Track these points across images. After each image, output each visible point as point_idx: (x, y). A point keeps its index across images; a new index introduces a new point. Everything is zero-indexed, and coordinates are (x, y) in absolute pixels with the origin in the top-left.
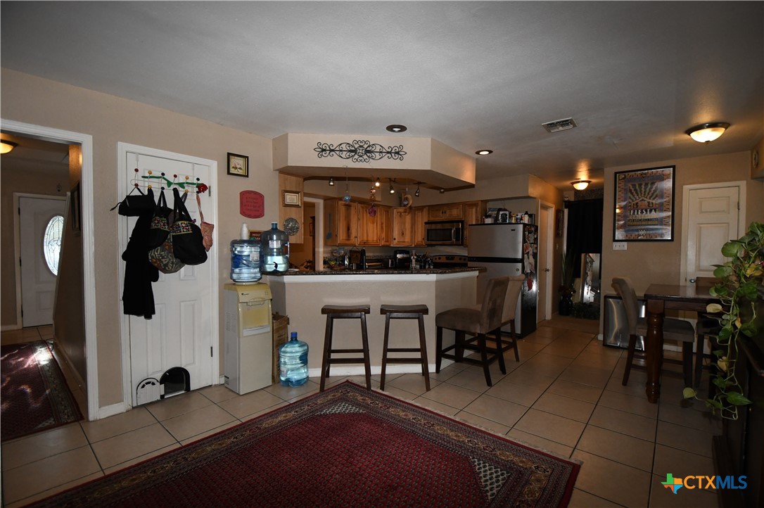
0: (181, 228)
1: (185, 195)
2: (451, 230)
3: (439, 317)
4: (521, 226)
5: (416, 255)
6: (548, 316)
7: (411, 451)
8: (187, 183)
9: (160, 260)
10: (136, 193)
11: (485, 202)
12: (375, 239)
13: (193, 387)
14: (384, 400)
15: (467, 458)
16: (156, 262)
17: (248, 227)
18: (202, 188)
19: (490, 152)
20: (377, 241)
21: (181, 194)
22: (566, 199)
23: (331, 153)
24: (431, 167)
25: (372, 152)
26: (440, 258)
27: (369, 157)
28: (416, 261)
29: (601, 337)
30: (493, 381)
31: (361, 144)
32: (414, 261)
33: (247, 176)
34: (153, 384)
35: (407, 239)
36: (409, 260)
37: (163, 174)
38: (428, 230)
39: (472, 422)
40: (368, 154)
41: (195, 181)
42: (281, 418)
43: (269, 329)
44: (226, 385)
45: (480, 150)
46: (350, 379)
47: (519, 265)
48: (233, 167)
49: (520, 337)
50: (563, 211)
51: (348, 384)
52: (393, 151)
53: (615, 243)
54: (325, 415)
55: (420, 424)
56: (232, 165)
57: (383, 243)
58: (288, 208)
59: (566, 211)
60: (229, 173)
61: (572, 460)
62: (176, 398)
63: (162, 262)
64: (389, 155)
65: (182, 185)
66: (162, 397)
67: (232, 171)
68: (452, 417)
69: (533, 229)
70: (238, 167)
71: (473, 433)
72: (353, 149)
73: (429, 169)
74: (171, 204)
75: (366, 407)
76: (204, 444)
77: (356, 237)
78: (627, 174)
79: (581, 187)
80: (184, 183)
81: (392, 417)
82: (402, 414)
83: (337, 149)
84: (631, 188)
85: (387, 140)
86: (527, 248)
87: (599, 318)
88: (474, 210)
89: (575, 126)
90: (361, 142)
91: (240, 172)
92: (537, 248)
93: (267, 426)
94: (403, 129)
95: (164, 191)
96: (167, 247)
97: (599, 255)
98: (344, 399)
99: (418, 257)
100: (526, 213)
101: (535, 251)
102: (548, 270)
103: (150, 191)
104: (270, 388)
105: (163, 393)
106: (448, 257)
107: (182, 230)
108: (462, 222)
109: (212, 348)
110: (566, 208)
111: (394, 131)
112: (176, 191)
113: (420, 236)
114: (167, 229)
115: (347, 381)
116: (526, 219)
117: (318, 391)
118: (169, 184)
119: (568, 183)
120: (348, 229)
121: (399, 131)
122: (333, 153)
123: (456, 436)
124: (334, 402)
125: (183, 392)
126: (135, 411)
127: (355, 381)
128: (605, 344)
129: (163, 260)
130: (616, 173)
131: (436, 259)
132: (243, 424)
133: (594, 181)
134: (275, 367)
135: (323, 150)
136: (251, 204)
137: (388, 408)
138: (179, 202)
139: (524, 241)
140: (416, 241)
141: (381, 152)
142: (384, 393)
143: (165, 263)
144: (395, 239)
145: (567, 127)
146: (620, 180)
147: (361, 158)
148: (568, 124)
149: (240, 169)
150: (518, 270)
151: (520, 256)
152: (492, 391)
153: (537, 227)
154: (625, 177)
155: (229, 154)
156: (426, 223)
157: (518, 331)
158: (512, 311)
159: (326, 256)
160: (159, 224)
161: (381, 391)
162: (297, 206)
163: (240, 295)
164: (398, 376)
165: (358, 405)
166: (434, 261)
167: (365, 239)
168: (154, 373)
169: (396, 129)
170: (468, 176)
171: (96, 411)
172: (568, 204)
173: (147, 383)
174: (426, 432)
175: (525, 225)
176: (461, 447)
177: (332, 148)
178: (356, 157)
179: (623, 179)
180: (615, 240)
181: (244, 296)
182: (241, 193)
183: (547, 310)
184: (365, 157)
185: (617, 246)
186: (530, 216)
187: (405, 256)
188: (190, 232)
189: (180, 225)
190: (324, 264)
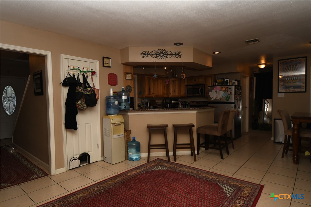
0: (89, 91)
1: (87, 76)
2: (199, 89)
3: (198, 129)
4: (234, 87)
5: (181, 102)
6: (247, 130)
7: (193, 182)
8: (88, 71)
9: (80, 105)
10: (69, 76)
11: (215, 75)
12: (162, 94)
13: (91, 162)
14: (177, 165)
15: (217, 184)
16: (78, 106)
17: (113, 90)
18: (93, 73)
19: (219, 52)
20: (162, 95)
21: (85, 76)
22: (255, 72)
23: (148, 56)
24: (194, 61)
25: (167, 54)
26: (193, 103)
27: (165, 57)
28: (181, 104)
29: (272, 139)
30: (224, 157)
31: (162, 51)
32: (180, 104)
33: (111, 67)
34: (76, 160)
35: (177, 93)
36: (178, 104)
37: (79, 68)
38: (187, 89)
39: (217, 172)
40: (165, 56)
41: (90, 70)
42: (134, 172)
43: (123, 135)
44: (105, 161)
45: (215, 51)
46: (159, 158)
47: (233, 105)
48: (105, 63)
49: (234, 139)
50: (253, 78)
51: (158, 159)
52: (176, 54)
53: (279, 94)
54: (153, 171)
55: (195, 173)
56: (105, 62)
57: (165, 96)
58: (127, 81)
59: (255, 78)
60: (104, 66)
61: (261, 184)
62: (85, 166)
63: (81, 106)
64: (174, 56)
65: (85, 72)
66: (79, 165)
67: (105, 65)
68: (208, 171)
69: (239, 88)
70: (107, 63)
71: (218, 176)
72: (158, 53)
73: (193, 61)
74: (81, 81)
75: (170, 167)
76: (106, 181)
77: (153, 93)
78: (284, 61)
79: (263, 66)
80: (86, 71)
81: (182, 171)
82: (186, 170)
83: (151, 53)
84: (286, 68)
85: (174, 49)
86: (237, 97)
87: (271, 131)
88: (210, 79)
89: (259, 41)
90: (162, 50)
91: (108, 65)
92: (241, 97)
93: (130, 175)
94: (181, 44)
95: (79, 75)
96: (82, 100)
97: (271, 99)
98: (159, 165)
99: (182, 102)
100: (236, 80)
101: (240, 98)
102: (246, 108)
103: (74, 75)
104: (124, 162)
105: (80, 164)
106: (197, 102)
107: (89, 92)
108: (204, 85)
109: (98, 144)
110: (255, 77)
111: (177, 45)
112: (83, 75)
113: (183, 92)
114: (82, 92)
115: (158, 158)
116: (236, 83)
117: (147, 162)
118: (81, 72)
119: (256, 65)
120: (149, 89)
121: (179, 45)
122: (149, 55)
123: (211, 177)
124: (155, 166)
125: (87, 164)
126: (69, 171)
127: (162, 158)
128: (274, 142)
129: (82, 105)
130: (279, 60)
131: (191, 103)
132: (119, 174)
133: (268, 63)
134: (126, 152)
135: (145, 54)
136: (112, 80)
137: (180, 168)
138: (85, 79)
139: (235, 94)
140: (181, 95)
141: (171, 55)
142: (176, 162)
143: (82, 106)
144: (171, 94)
145: (256, 42)
146: (280, 64)
147: (161, 58)
148: (256, 41)
149: (108, 63)
150: (232, 107)
151: (233, 101)
152: (224, 161)
153: (241, 87)
154: (283, 62)
155: (104, 58)
156: (186, 86)
157: (233, 137)
158: (231, 126)
159: (139, 102)
160: (79, 89)
161: (174, 162)
162: (131, 80)
163: (112, 120)
164: (180, 156)
165: (166, 167)
166: (190, 104)
167: (157, 94)
168: (76, 155)
169: (178, 45)
170: (209, 64)
171: (54, 171)
172: (256, 75)
173: (74, 159)
174: (198, 176)
175: (235, 86)
176: (214, 180)
177: (148, 53)
178: (159, 57)
179: (282, 63)
180: (279, 92)
181: (113, 121)
182: (108, 75)
183: (246, 127)
184: (163, 57)
185: (280, 95)
186: (238, 81)
187: (176, 102)
188: (92, 93)
189: (88, 90)
190: (138, 106)
